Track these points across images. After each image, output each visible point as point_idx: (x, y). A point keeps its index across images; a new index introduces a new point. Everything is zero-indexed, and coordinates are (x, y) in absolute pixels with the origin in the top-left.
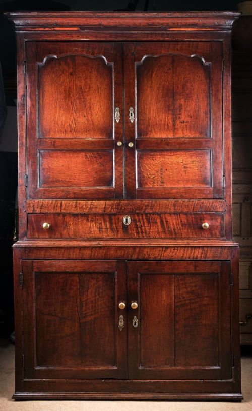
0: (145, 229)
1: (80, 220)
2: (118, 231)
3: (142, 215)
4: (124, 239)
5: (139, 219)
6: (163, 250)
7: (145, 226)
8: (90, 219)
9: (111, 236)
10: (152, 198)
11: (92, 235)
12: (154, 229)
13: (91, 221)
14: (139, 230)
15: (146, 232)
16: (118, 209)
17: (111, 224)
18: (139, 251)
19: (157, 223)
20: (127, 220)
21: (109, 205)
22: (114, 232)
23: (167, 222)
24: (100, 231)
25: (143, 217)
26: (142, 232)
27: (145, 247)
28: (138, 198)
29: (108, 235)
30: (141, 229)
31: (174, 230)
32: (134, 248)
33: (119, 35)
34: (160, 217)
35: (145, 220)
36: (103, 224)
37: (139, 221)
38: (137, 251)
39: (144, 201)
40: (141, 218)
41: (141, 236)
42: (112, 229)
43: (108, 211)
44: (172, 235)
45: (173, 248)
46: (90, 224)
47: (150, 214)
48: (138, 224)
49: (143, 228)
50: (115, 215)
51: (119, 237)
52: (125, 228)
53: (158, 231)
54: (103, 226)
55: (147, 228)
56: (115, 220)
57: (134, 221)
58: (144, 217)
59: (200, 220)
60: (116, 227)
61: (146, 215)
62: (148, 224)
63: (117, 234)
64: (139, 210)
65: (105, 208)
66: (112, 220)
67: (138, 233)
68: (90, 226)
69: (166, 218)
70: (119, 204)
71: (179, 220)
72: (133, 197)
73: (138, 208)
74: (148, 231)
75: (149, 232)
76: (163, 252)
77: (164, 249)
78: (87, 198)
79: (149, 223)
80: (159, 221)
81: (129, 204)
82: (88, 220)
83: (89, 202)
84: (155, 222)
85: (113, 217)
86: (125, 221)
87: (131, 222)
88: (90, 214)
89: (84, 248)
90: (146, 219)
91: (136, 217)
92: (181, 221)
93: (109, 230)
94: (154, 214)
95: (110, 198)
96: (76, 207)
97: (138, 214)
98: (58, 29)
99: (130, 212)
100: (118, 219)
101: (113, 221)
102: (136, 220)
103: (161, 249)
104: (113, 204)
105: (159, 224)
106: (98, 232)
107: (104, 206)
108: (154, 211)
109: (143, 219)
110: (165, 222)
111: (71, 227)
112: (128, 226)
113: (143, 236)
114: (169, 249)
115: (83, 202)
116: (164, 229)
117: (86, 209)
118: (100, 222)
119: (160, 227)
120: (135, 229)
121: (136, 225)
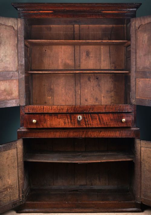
1: (53, 118)
2: (75, 124)
8: (59, 117)
12: (95, 122)
14: (87, 123)
16: (74, 110)
17: (71, 120)
20: (80, 117)
21: (69, 108)
22: (73, 124)
24: (65, 124)
26: (88, 124)
29: (69, 126)
30: (88, 122)
31: (106, 123)
33: (75, 15)
34: (99, 116)
35: (90, 118)
37: (87, 118)
38: (85, 133)
40: (87, 116)
42: (71, 123)
43: (69, 111)
44: (105, 125)
45: (104, 131)
46: (59, 120)
48: (86, 119)
49: (89, 122)
53: (97, 123)
54: (66, 121)
55: (91, 122)
57: (84, 118)
58: (89, 116)
59: (121, 117)
60: (74, 121)
63: (75, 125)
64: (86, 111)
65: (67, 109)
67: (86, 125)
69: (101, 116)
70: (75, 108)
71: (109, 117)
74: (91, 123)
76: (99, 134)
77: (99, 132)
79: (92, 119)
80: (97, 118)
81: (80, 108)
84: (95, 119)
85: (72, 115)
87: (82, 119)
88: (59, 113)
90: (91, 117)
91: (85, 116)
92: (110, 118)
94: (94, 113)
96: (52, 109)
98: (41, 12)
99: (81, 112)
100: (75, 117)
101: (72, 118)
104: (72, 108)
105: (98, 119)
108: (94, 111)
110: (101, 118)
111: (48, 122)
112: (80, 121)
114: (102, 132)
116: (101, 122)
117: (57, 110)
118: (64, 119)
119: (98, 121)
120: (84, 122)
121: (85, 120)
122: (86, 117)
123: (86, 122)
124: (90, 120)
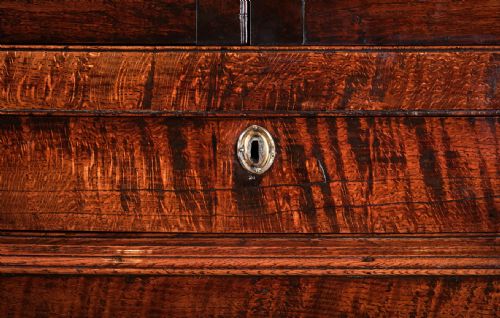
0: (345, 193)
1: (29, 146)
2: (212, 201)
3: (331, 121)
4: (243, 239)
5: (317, 146)
6: (431, 293)
7: (344, 180)
8: (74, 143)
9: (180, 225)
10: (380, 41)
11: (87, 219)
12: (387, 191)
13: (82, 152)
14: (317, 194)
15: (348, 208)
16: (212, 92)
17: (179, 164)
18: (317, 296)
19: (403, 160)
20: (255, 147)
21: (168, 72)
22: (193, 207)
23: (451, 156)
24: (124, 199)
25: (333, 131)
26: (330, 207)
27: (344, 280)
28: (313, 41)
29: (166, 222)
32: (293, 283)
34: (421, 133)
35: (345, 150)
36: (137, 164)
37: (317, 153)
38: (306, 297)
39: (341, 53)
40: (323, 135)
41: (324, 226)
42: (181, 190)
43: (168, 102)
44: (476, 219)
45: (481, 286)
46: (79, 165)
47: (370, 117)
48: (311, 165)
49: (335, 185)
50: (198, 121)
51: (220, 229)
52: (248, 188)
53: (408, 201)
55: (353, 188)
56: (200, 150)
57: (290, 152)
58: (342, 134)
60: (205, 180)
61: (352, 121)
62: (361, 169)
64: (316, 97)
65: (149, 84)
66: (184, 144)
67: (308, 210)
68: (79, 176)
69: (446, 140)
70: (217, 69)
72: (289, 35)
73: (314, 90)
74: (357, 199)
75: (364, 206)
76: (434, 302)
77: (437, 290)
78: (64, 40)
79: (364, 162)
80: (412, 152)
81: (264, 70)
82: (65, 146)
83: (74, 57)
84: (394, 159)
85: (189, 134)
86: (247, 151)
87: (278, 159)
88: (76, 118)
89: (50, 279)
90: (350, 141)
91: (304, 136)
93: (169, 197)
94: (387, 117)
95: (174, 39)
96: (8, 80)
97: (311, 119)
99: (271, 108)
100: (215, 141)
101: (190, 150)
102: (302, 148)
103: (424, 288)
104: (188, 70)
105: (413, 166)
106: (117, 207)
107: (143, 78)
108: (390, 102)
109: (334, 143)
110: (442, 159)
112: (259, 177)
113: (336, 228)
114: (464, 291)
115: (39, 57)
116: (438, 192)
117: (57, 93)
118: (124, 155)
119: (418, 183)
120: (294, 191)
121: (303, 170)
122: (308, 146)
123: (309, 191)
124: (350, 170)
